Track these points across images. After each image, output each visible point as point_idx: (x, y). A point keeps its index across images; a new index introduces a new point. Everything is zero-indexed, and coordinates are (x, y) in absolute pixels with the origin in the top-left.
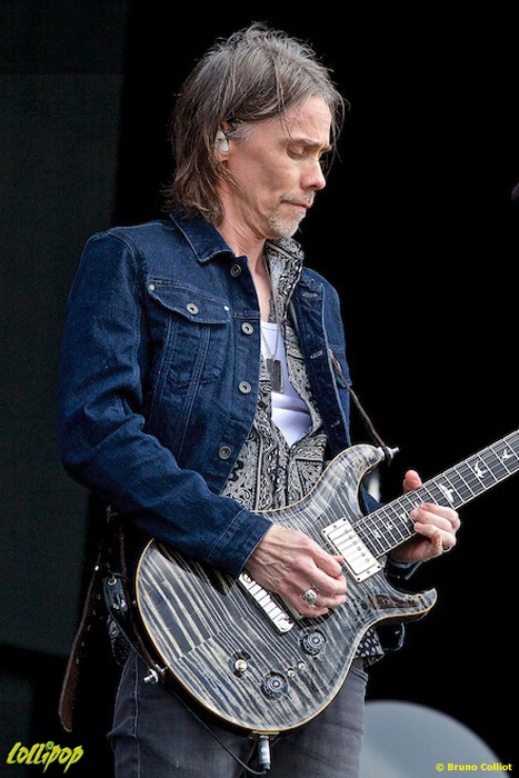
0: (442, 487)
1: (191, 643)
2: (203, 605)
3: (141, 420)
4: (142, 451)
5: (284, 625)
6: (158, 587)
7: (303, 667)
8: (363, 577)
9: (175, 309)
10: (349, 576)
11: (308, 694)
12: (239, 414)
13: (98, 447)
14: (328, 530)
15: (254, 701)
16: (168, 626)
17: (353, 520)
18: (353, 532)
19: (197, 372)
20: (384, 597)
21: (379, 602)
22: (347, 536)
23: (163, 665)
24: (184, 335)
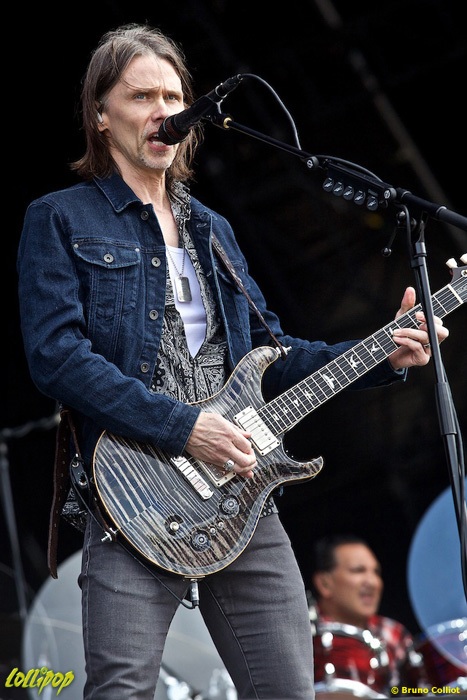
0: (325, 377)
1: (136, 511)
2: (144, 481)
3: (88, 343)
4: (93, 368)
5: (206, 492)
6: (110, 468)
7: (222, 525)
8: (266, 452)
9: (95, 262)
10: (256, 452)
11: (226, 545)
12: (150, 336)
13: (60, 370)
14: (239, 416)
15: (184, 552)
16: (118, 497)
17: (258, 407)
18: (258, 417)
19: (118, 306)
20: (283, 466)
21: (279, 470)
22: (253, 421)
23: (115, 528)
24: (105, 280)
